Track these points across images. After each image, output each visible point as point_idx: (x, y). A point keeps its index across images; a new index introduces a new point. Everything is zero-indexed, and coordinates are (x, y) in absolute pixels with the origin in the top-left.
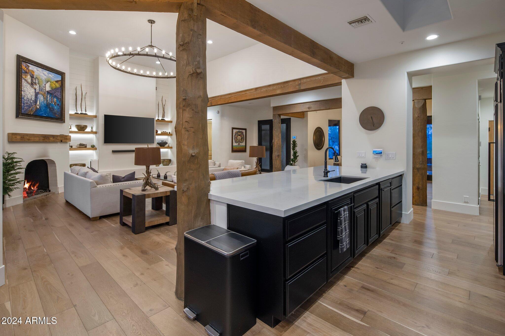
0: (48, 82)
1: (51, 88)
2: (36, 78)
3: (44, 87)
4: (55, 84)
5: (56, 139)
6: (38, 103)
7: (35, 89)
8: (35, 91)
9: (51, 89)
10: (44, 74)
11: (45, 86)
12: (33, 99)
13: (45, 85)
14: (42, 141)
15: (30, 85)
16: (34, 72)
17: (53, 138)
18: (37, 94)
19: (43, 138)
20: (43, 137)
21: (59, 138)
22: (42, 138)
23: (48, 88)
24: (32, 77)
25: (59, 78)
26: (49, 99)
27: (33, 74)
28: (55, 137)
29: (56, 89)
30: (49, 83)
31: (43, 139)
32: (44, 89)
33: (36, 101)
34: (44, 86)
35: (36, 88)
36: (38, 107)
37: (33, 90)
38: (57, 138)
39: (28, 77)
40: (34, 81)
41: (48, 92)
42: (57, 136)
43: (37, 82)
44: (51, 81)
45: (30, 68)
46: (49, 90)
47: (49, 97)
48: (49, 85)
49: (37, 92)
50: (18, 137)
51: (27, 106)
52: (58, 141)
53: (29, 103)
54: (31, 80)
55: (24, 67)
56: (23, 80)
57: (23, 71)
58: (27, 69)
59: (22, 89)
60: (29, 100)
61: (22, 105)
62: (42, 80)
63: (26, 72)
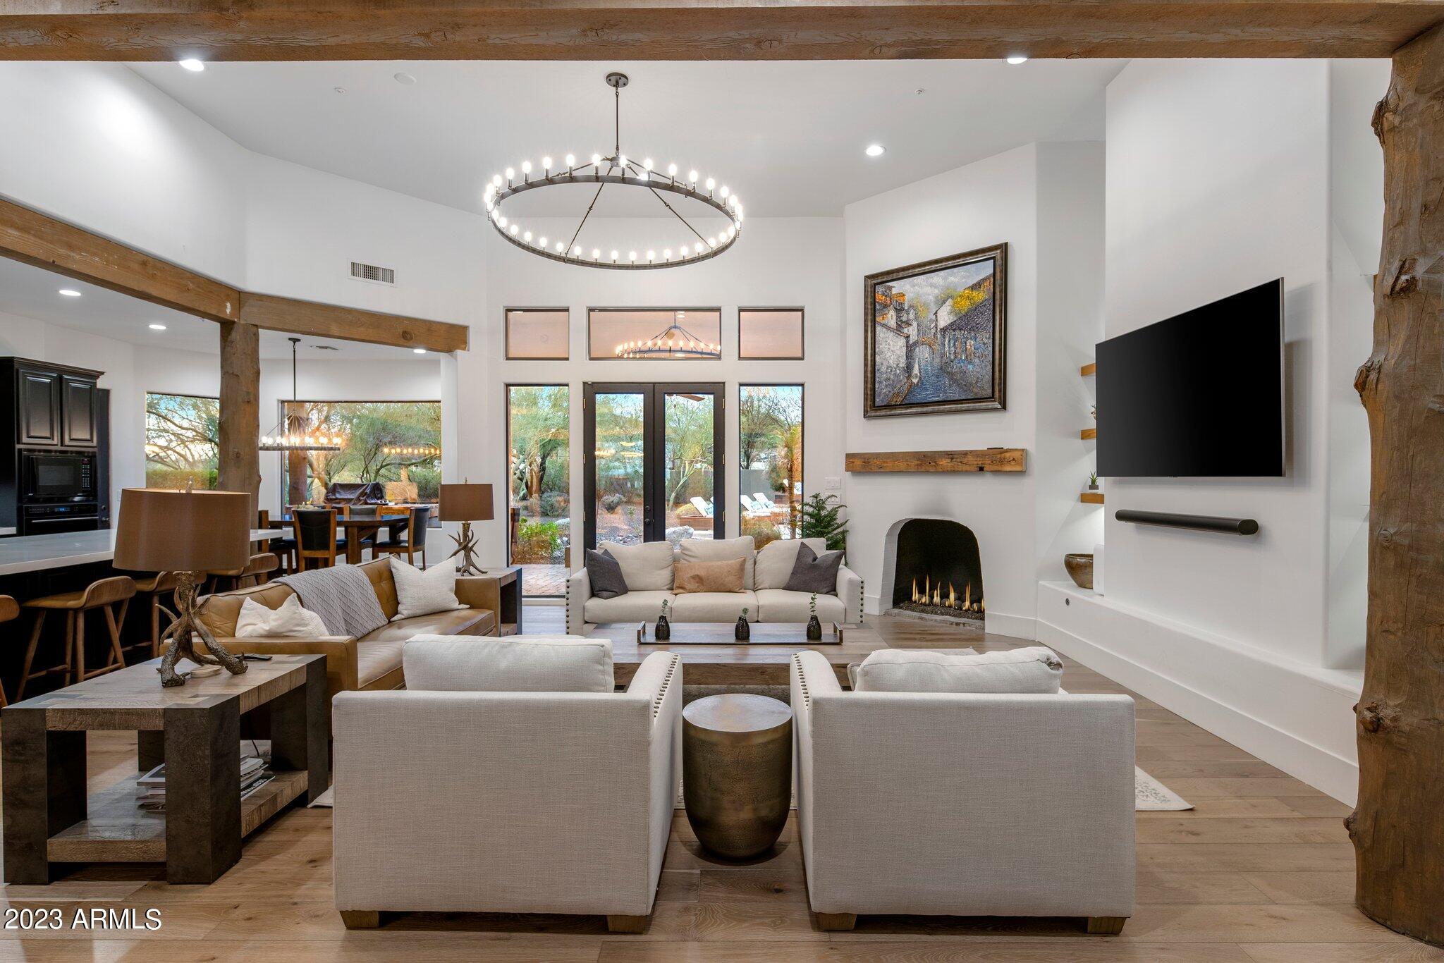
0: (944, 302)
1: (955, 316)
2: (911, 307)
3: (931, 321)
4: (968, 296)
5: (961, 462)
6: (916, 371)
7: (908, 337)
8: (907, 342)
9: (955, 319)
10: (932, 285)
11: (937, 317)
12: (901, 365)
13: (936, 313)
14: (913, 470)
15: (895, 331)
16: (904, 295)
17: (949, 460)
18: (910, 349)
19: (919, 463)
20: (919, 460)
21: (970, 459)
22: (916, 462)
23: (945, 318)
24: (899, 310)
25: (987, 269)
26: (947, 349)
27: (902, 301)
28: (955, 456)
29: (976, 309)
30: (950, 302)
31: (917, 465)
32: (933, 325)
33: (909, 368)
34: (934, 317)
35: (911, 333)
36: (915, 381)
37: (903, 340)
38: (965, 460)
39: (889, 316)
40: (904, 319)
41: (944, 330)
42: (965, 453)
43: (912, 316)
44: (955, 294)
45: (894, 291)
46: (949, 322)
47: (946, 343)
48: (949, 308)
49: (911, 342)
50: (858, 462)
51: (886, 386)
52: (967, 468)
53: (892, 377)
54: (897, 319)
55: (879, 297)
56: (878, 328)
57: (878, 307)
58: (886, 296)
59: (877, 350)
60: (891, 371)
61: (877, 386)
62: (926, 305)
63: (885, 306)
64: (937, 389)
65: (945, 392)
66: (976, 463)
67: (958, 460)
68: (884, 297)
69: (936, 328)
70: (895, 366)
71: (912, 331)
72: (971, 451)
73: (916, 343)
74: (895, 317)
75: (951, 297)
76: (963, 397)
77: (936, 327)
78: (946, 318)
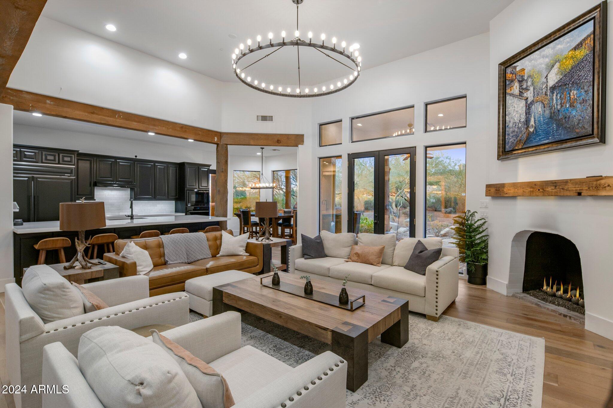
0: (553, 66)
1: (561, 75)
2: (529, 76)
3: (543, 83)
4: (572, 56)
5: (563, 189)
6: (532, 122)
7: (527, 99)
8: (526, 103)
9: (561, 77)
11: (547, 79)
12: (522, 120)
13: (547, 76)
14: (527, 195)
15: (518, 97)
16: (524, 70)
17: (553, 188)
18: (528, 107)
19: (532, 190)
20: (531, 187)
21: (570, 186)
22: (529, 189)
23: (553, 78)
24: (521, 81)
26: (555, 102)
27: (523, 75)
28: (558, 184)
29: (577, 66)
30: (557, 65)
31: (531, 191)
32: (544, 86)
33: (527, 121)
34: (545, 80)
35: (529, 96)
36: (532, 130)
37: (524, 102)
38: (566, 187)
39: (515, 87)
40: (524, 87)
41: (553, 88)
42: (566, 182)
43: (529, 83)
44: (561, 58)
45: (518, 69)
46: (556, 81)
47: (554, 97)
48: (556, 70)
49: (529, 102)
50: (493, 190)
51: (512, 137)
52: (568, 193)
53: (516, 130)
54: (520, 88)
55: (509, 76)
56: (508, 97)
57: (507, 83)
58: (513, 74)
59: (507, 113)
60: (516, 125)
61: (506, 137)
62: (540, 73)
63: (512, 81)
66: (574, 189)
67: (561, 187)
68: (511, 75)
69: (547, 88)
70: (518, 121)
71: (529, 95)
72: (571, 180)
73: (532, 103)
74: (518, 87)
75: (559, 61)
77: (547, 87)
78: (555, 78)
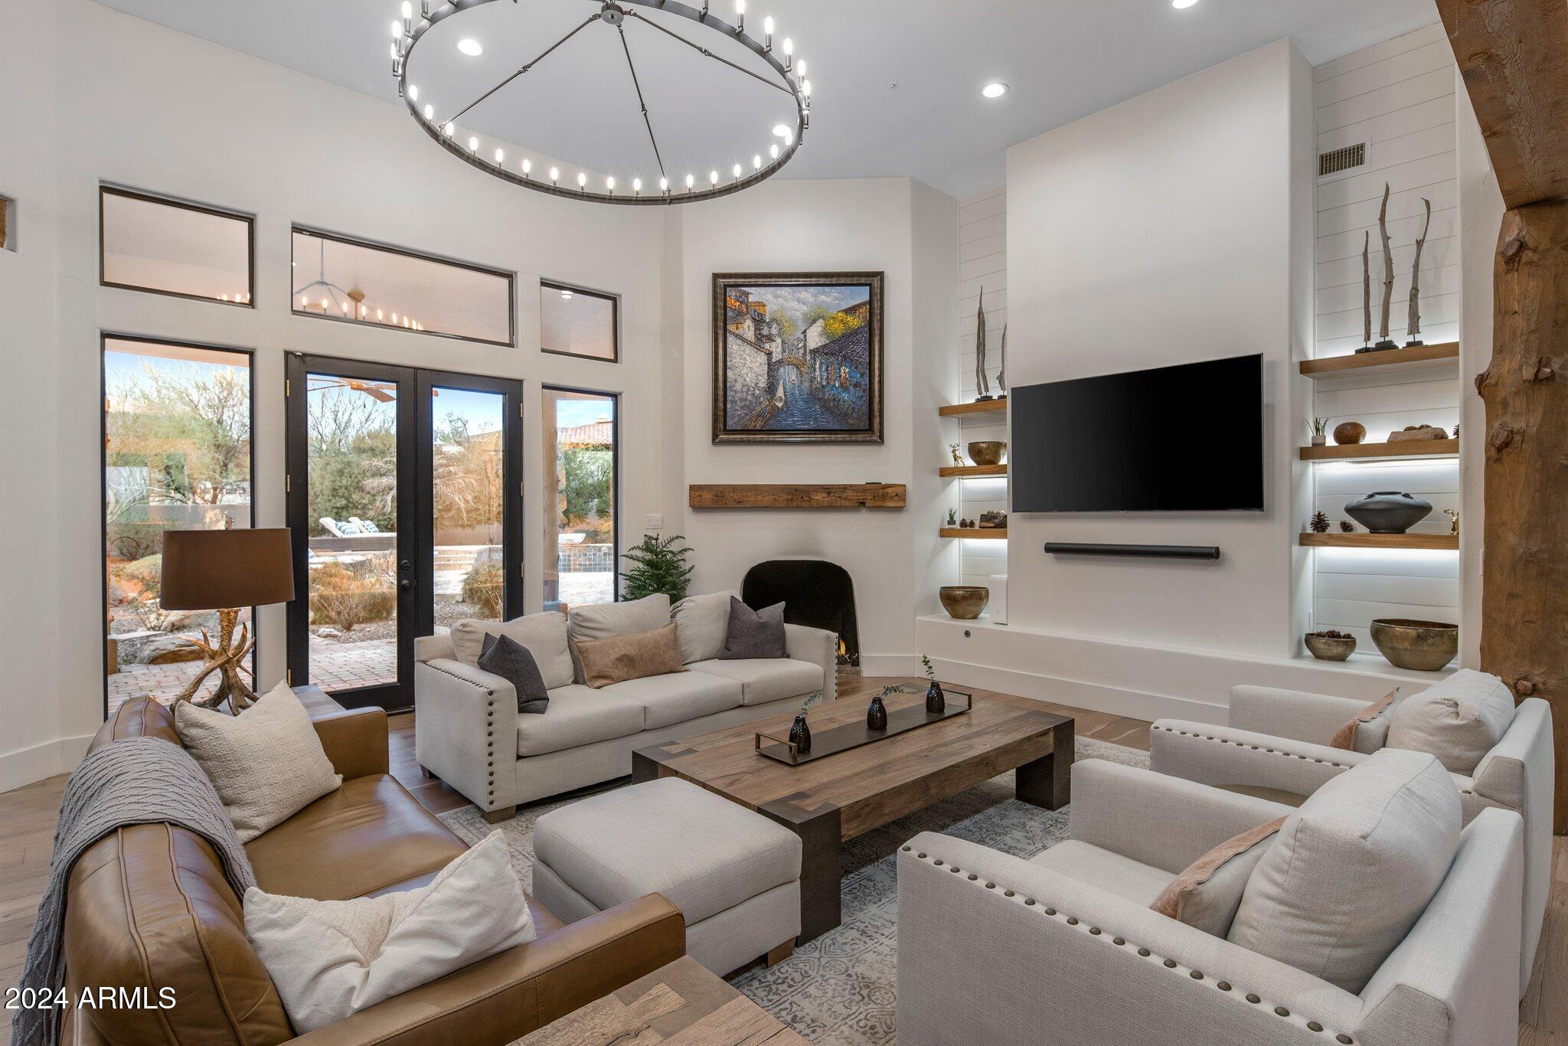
0: (814, 321)
1: (828, 338)
2: (773, 320)
3: (798, 339)
4: (842, 320)
5: (840, 497)
6: (780, 393)
7: (769, 354)
8: (769, 359)
9: (828, 342)
10: (799, 300)
11: (805, 336)
12: (761, 385)
13: (805, 331)
14: (782, 505)
15: (753, 345)
16: (765, 306)
17: (826, 495)
18: (772, 368)
20: (789, 494)
21: (850, 494)
22: (785, 497)
23: (815, 338)
24: (759, 321)
25: (862, 295)
26: (818, 373)
27: (762, 312)
28: (833, 490)
29: (850, 336)
30: (820, 323)
31: (787, 500)
32: (800, 345)
33: (771, 389)
34: (802, 337)
35: (773, 349)
36: (780, 405)
37: (762, 358)
38: (844, 495)
39: (746, 326)
40: (765, 332)
41: (814, 352)
42: (845, 488)
43: (774, 331)
44: (826, 314)
45: (751, 299)
46: (820, 344)
47: (817, 366)
48: (820, 329)
49: (774, 360)
50: (707, 496)
51: (742, 408)
52: (847, 503)
53: (749, 397)
54: (755, 331)
55: (732, 302)
56: (730, 338)
57: (730, 314)
58: (741, 302)
59: (729, 364)
60: (748, 390)
61: (729, 406)
62: (792, 322)
63: (740, 314)
64: (806, 417)
65: (816, 420)
66: (856, 498)
67: (837, 495)
68: (738, 303)
69: (805, 348)
70: (753, 385)
71: (776, 348)
72: (851, 486)
73: (780, 362)
74: (752, 329)
75: (823, 318)
76: (838, 428)
77: (805, 346)
78: (817, 340)
